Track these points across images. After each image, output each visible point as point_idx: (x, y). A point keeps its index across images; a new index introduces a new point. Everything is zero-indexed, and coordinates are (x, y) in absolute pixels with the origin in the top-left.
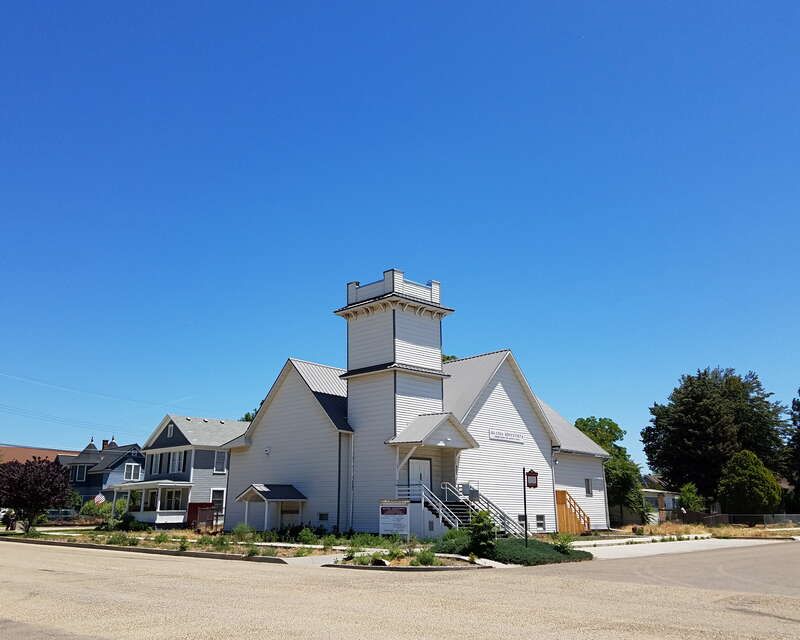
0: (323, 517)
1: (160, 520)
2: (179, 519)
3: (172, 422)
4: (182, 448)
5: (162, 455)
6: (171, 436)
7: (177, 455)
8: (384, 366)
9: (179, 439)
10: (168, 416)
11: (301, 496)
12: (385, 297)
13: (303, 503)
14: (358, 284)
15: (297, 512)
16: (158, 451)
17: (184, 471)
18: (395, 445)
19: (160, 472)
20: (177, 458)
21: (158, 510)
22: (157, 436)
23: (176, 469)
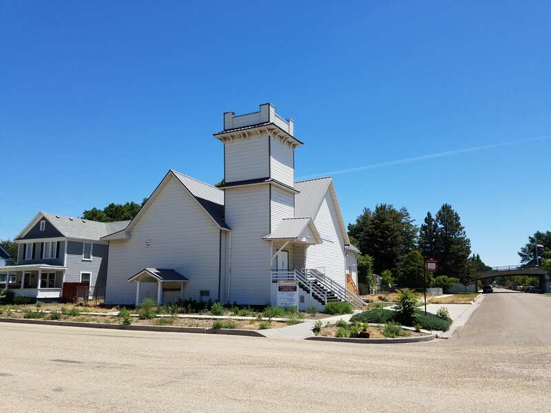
0: (204, 293)
1: (41, 295)
2: (56, 295)
3: (44, 218)
4: (56, 240)
5: (34, 244)
6: (44, 229)
7: (51, 244)
8: (262, 180)
9: (52, 231)
10: (40, 214)
11: (183, 278)
12: (263, 125)
13: (184, 283)
14: (233, 114)
15: (179, 290)
16: (32, 241)
17: (57, 256)
18: (270, 240)
19: (33, 257)
20: (50, 247)
21: (39, 288)
22: (29, 230)
23: (50, 255)
